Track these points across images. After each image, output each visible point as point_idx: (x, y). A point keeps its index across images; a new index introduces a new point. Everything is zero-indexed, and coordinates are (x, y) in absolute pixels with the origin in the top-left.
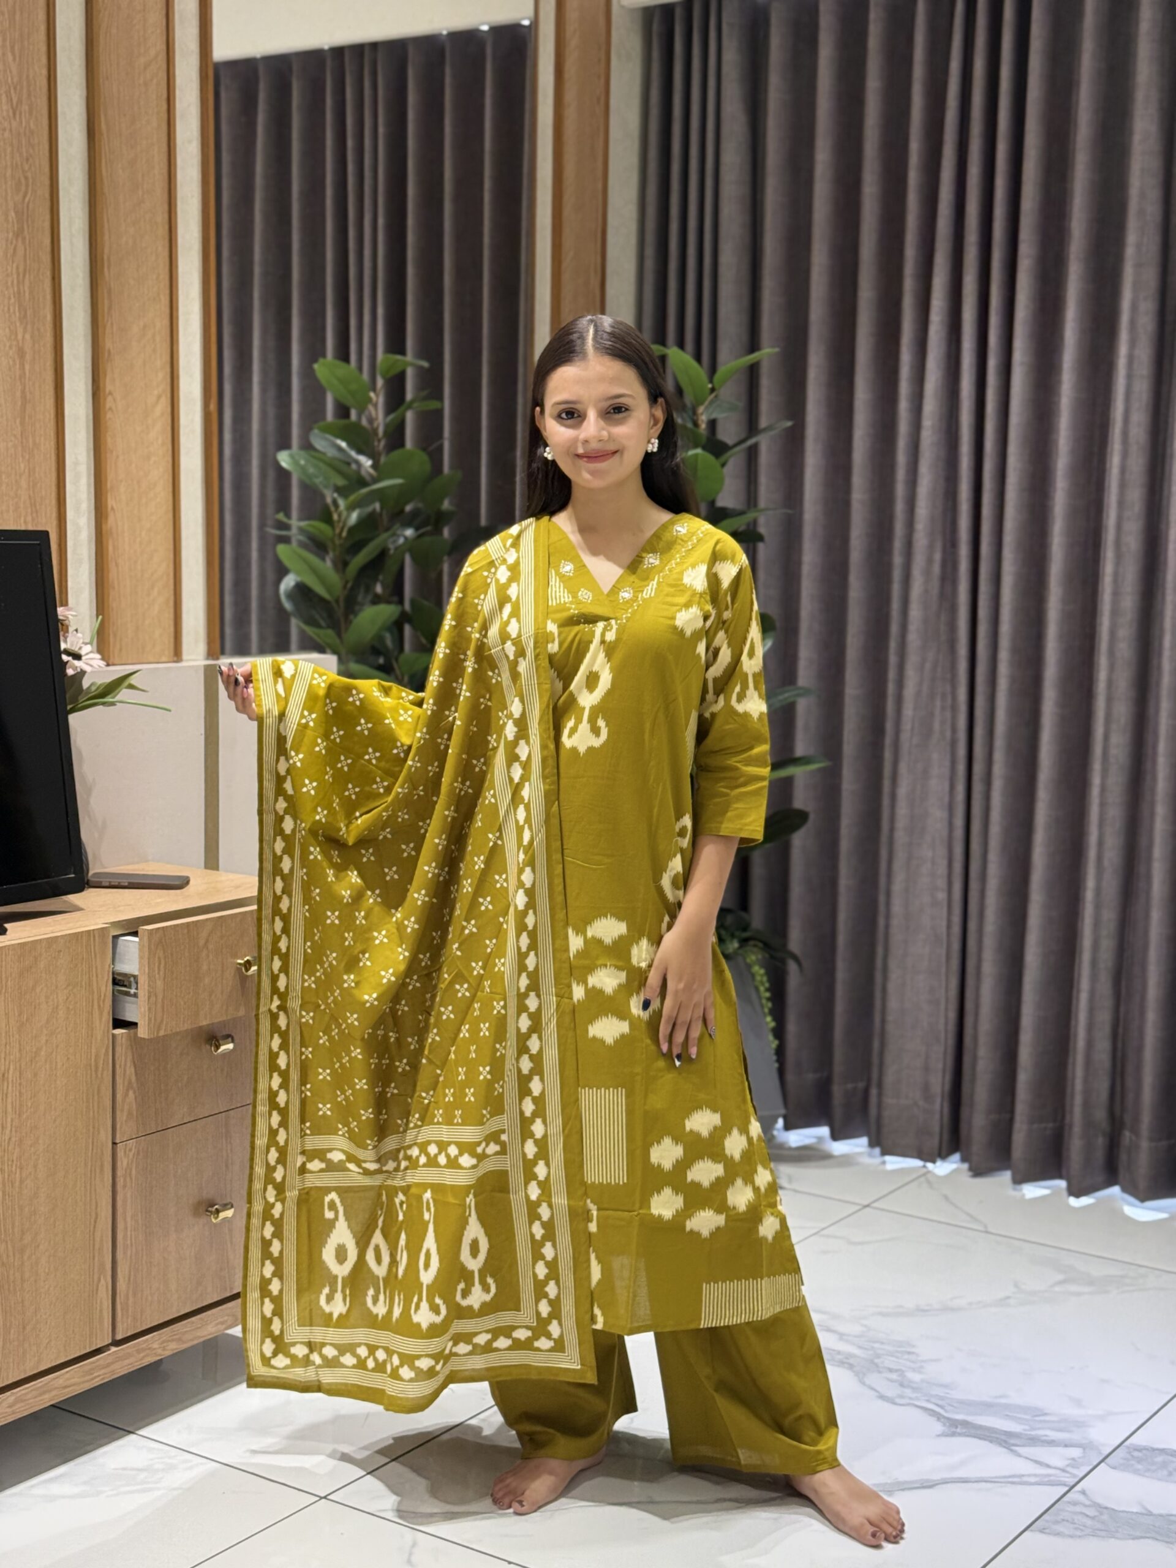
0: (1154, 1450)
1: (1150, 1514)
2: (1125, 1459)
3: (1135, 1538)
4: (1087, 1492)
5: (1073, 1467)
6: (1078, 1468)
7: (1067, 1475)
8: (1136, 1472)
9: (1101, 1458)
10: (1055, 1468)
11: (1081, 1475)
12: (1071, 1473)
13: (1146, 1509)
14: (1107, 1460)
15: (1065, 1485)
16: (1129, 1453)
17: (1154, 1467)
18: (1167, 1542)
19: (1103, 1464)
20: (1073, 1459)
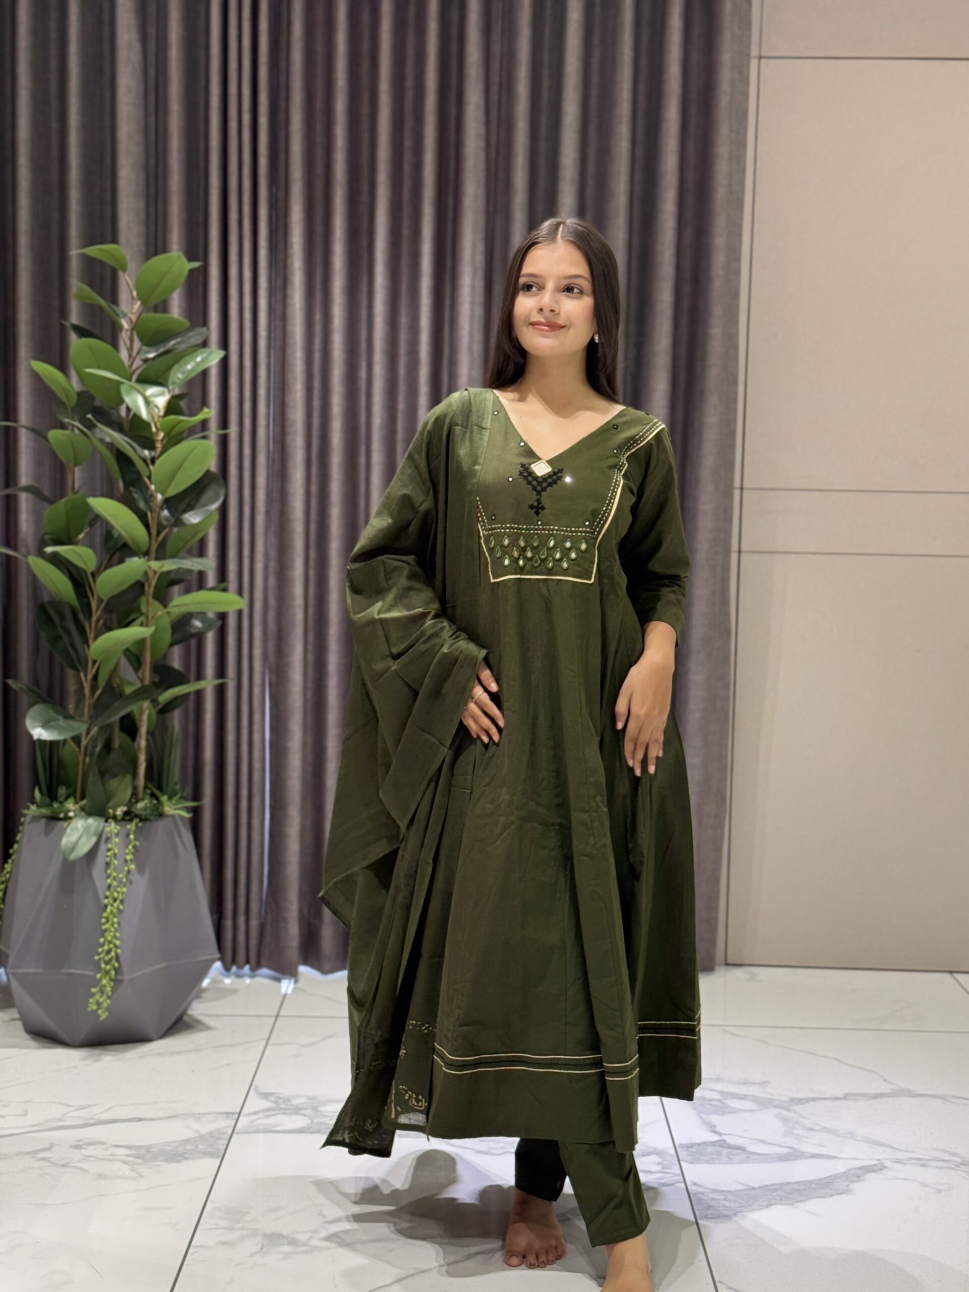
0: (699, 1144)
1: (754, 1188)
2: (691, 1155)
3: (767, 1207)
4: (698, 1183)
5: (668, 1169)
6: (671, 1169)
7: (669, 1175)
8: (707, 1162)
9: (676, 1158)
10: (657, 1172)
11: (680, 1172)
12: (672, 1173)
13: (746, 1185)
14: (681, 1159)
15: (681, 1182)
16: (687, 1150)
17: (714, 1156)
18: (789, 1204)
19: (683, 1164)
20: (659, 1163)
